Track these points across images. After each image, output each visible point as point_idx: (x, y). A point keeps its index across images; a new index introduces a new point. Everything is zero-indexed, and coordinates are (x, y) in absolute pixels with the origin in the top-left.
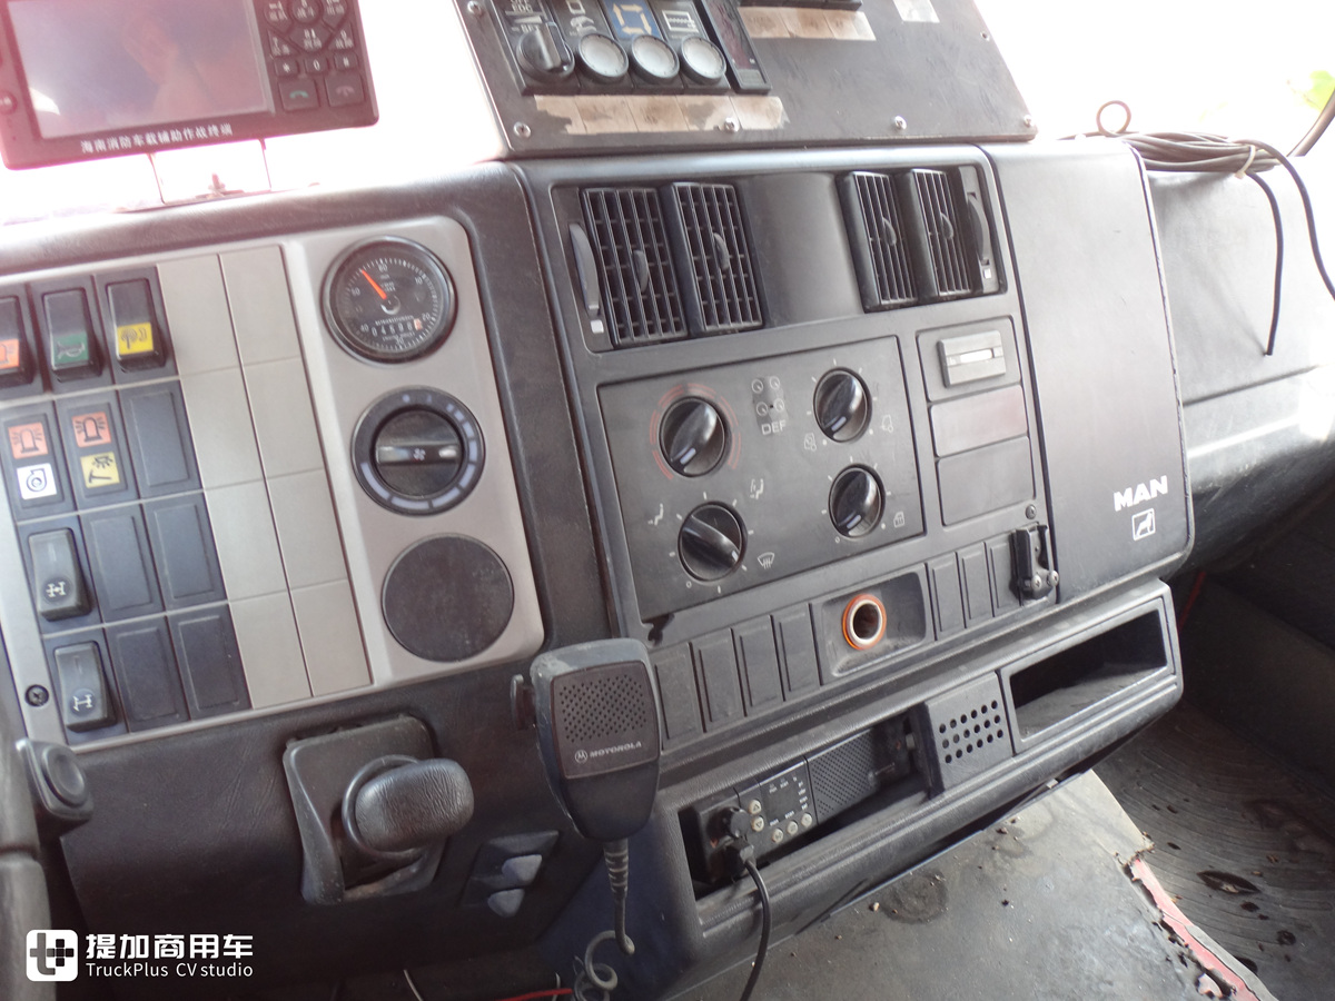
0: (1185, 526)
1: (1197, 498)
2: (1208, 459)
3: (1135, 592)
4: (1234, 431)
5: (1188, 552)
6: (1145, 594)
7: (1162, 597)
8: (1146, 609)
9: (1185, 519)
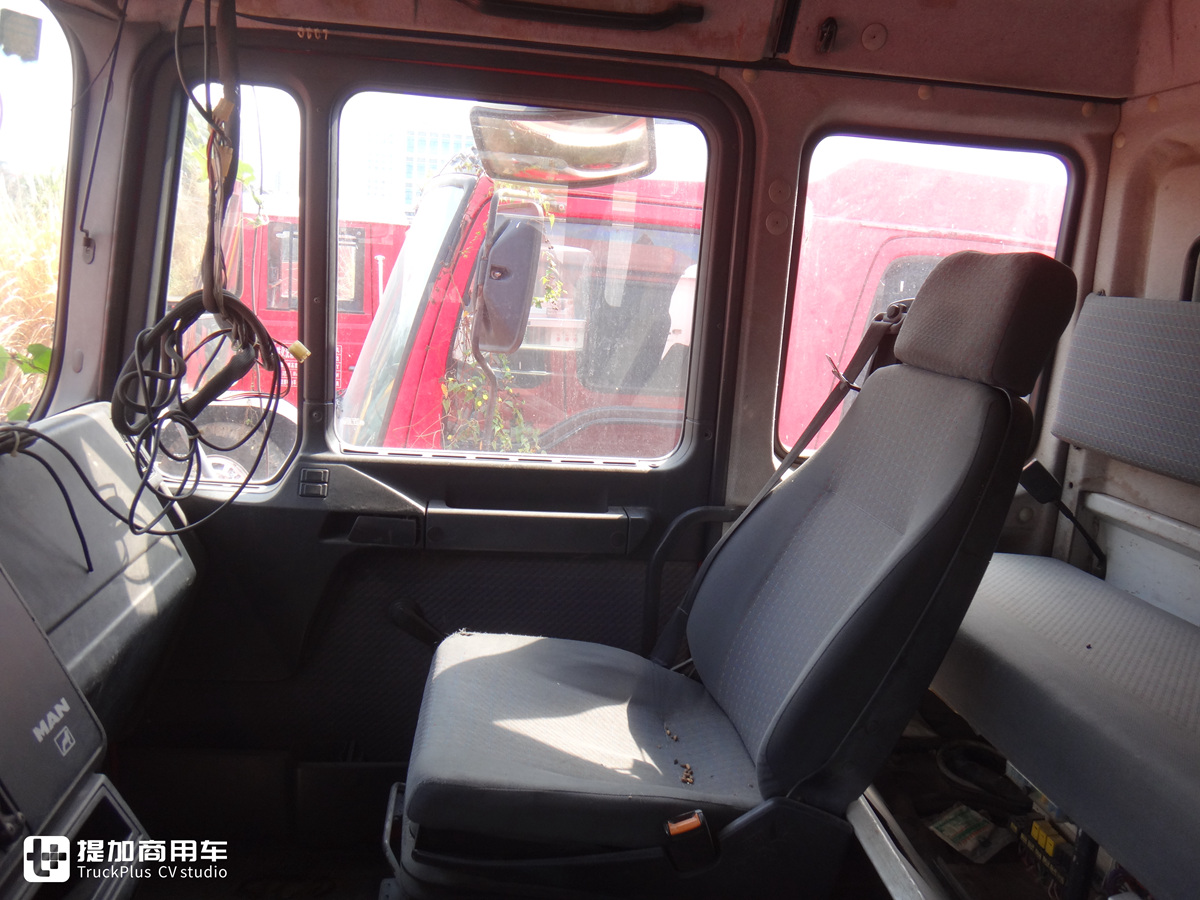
0: (94, 726)
1: (89, 696)
2: (83, 665)
3: (82, 793)
4: (91, 639)
5: (105, 743)
6: (90, 790)
7: (103, 785)
8: (97, 800)
9: (92, 722)
